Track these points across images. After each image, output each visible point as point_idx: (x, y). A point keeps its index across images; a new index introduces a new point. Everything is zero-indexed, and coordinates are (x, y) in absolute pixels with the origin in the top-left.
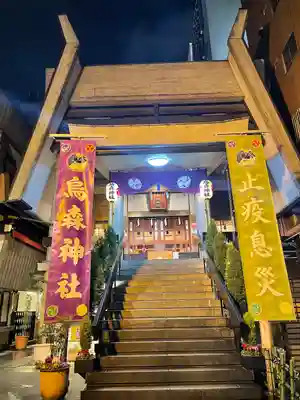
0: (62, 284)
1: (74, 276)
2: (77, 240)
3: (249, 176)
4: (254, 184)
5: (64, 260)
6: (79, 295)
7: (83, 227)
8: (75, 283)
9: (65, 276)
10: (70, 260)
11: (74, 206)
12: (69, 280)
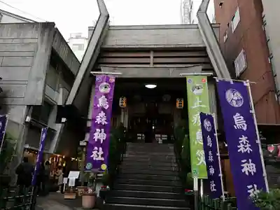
0: (95, 152)
1: (101, 149)
2: (103, 130)
3: (198, 99)
4: (200, 104)
5: (96, 140)
6: (103, 159)
7: (106, 123)
8: (101, 152)
9: (96, 148)
10: (99, 140)
11: (102, 112)
12: (98, 151)
